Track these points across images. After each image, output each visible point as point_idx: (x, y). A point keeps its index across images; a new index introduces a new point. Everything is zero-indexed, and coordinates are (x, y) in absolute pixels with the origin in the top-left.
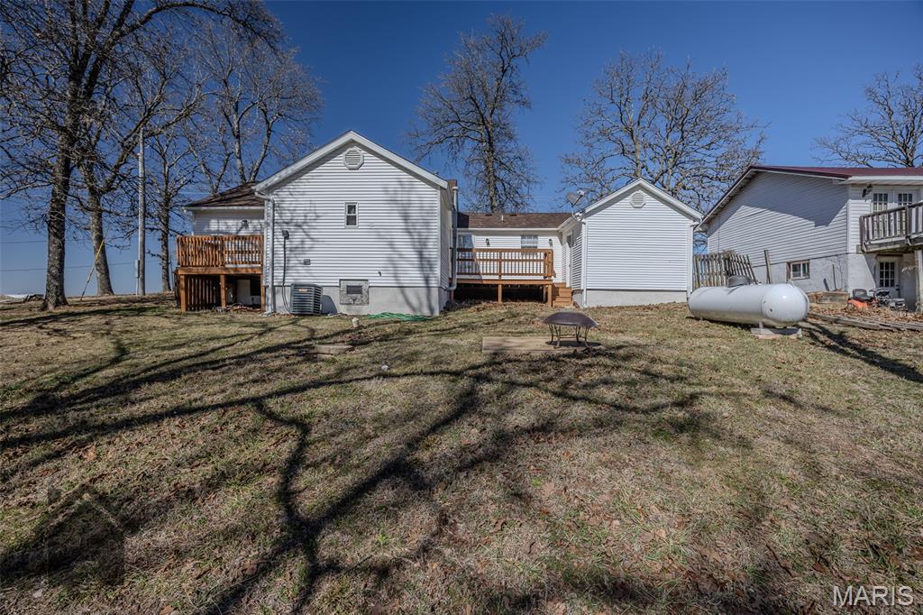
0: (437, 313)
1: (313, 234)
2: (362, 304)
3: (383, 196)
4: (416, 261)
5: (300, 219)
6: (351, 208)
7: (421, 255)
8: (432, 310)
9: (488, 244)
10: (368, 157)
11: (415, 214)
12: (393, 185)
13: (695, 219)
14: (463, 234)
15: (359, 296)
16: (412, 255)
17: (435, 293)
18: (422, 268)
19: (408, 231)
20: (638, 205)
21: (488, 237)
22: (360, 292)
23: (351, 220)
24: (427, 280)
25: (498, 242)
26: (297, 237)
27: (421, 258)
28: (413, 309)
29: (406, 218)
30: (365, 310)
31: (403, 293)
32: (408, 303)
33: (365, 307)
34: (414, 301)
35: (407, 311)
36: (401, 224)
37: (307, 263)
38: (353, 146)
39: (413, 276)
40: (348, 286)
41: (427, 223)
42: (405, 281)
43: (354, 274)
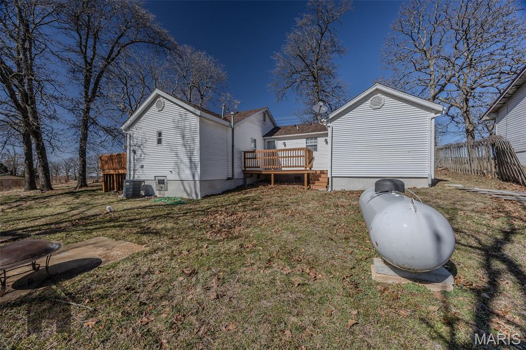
0: (199, 198)
1: (145, 150)
2: (165, 190)
3: (172, 125)
4: (188, 164)
5: (140, 143)
6: (160, 134)
7: (190, 159)
8: (197, 196)
9: (285, 145)
10: (167, 102)
11: (187, 135)
12: (178, 118)
13: (437, 112)
14: (270, 140)
15: (163, 185)
16: (186, 160)
17: (198, 184)
18: (191, 168)
19: (185, 145)
20: (378, 106)
21: (285, 141)
22: (164, 184)
23: (159, 141)
24: (194, 176)
25: (291, 144)
26: (139, 152)
27: (191, 162)
28: (188, 194)
29: (183, 137)
30: (167, 194)
31: (183, 184)
32: (186, 191)
33: (167, 192)
34: (188, 189)
35: (185, 196)
36: (180, 141)
37: (142, 167)
38: (159, 98)
39: (187, 174)
40: (159, 180)
41: (193, 139)
42: (183, 177)
43: (161, 173)
